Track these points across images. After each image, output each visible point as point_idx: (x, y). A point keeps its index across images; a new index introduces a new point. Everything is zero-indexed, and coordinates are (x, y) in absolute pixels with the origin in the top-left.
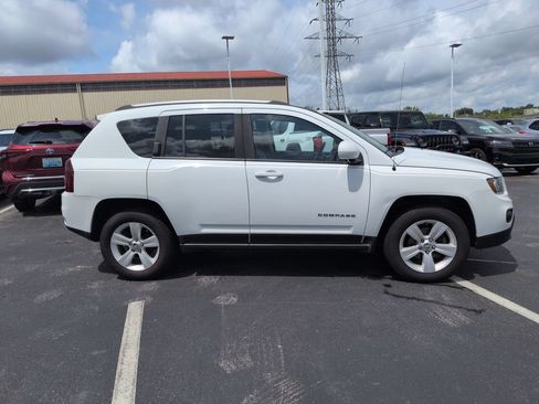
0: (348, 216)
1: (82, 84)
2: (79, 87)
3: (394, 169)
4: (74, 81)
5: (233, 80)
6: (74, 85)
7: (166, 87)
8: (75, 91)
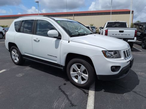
0: (55, 57)
1: (74, 14)
2: (73, 15)
3: (69, 42)
4: (72, 13)
5: (112, 12)
6: (72, 14)
7: (95, 15)
8: (72, 16)
